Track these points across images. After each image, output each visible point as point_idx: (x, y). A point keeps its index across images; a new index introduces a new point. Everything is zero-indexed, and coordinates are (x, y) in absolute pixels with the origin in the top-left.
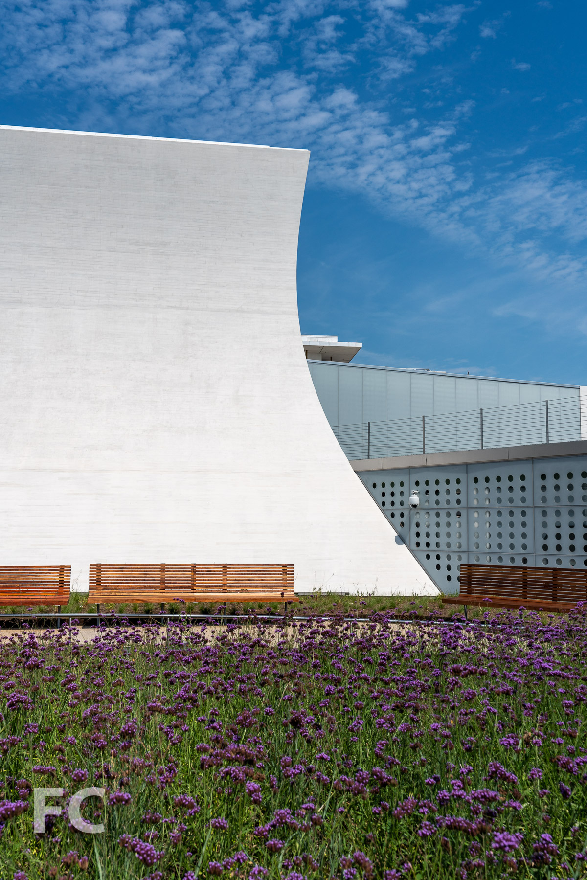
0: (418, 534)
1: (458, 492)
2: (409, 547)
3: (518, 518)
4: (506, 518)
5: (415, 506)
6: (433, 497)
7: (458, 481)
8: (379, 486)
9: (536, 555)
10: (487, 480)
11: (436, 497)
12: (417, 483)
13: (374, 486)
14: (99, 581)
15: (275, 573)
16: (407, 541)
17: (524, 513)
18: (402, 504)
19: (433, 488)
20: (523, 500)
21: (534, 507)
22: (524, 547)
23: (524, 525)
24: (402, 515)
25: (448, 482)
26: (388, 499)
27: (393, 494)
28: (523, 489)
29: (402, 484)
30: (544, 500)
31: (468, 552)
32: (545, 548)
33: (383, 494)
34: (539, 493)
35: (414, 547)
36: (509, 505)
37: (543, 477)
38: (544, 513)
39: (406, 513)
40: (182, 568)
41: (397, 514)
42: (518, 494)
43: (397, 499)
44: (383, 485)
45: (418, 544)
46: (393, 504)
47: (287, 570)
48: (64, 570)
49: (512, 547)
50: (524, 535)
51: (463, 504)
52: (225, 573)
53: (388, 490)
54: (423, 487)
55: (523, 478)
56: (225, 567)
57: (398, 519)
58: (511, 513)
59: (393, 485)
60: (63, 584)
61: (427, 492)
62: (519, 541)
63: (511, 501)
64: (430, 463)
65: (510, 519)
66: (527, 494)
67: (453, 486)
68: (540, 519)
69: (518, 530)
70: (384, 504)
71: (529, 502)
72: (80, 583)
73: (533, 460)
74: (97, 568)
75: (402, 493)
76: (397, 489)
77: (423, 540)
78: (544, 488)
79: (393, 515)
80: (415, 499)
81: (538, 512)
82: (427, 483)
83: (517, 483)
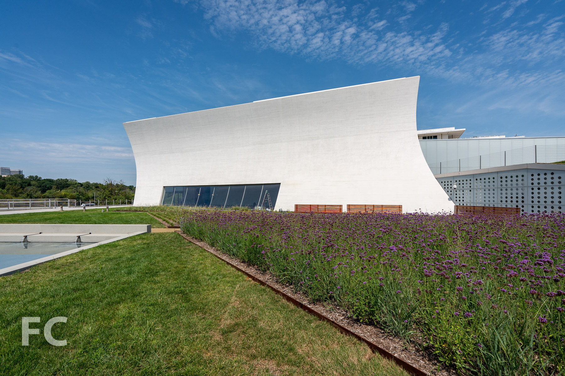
0: (456, 197)
1: (470, 184)
2: (453, 202)
3: (491, 192)
4: (487, 192)
5: (455, 188)
6: (462, 185)
7: (470, 180)
8: (443, 182)
9: (498, 204)
10: (481, 179)
11: (463, 185)
12: (456, 181)
13: (442, 182)
14: (349, 209)
15: (397, 207)
16: (453, 199)
17: (494, 190)
18: (451, 188)
19: (461, 182)
20: (494, 186)
21: (498, 188)
22: (494, 201)
23: (494, 194)
24: (451, 191)
25: (467, 180)
26: (446, 186)
27: (448, 185)
28: (494, 182)
29: (451, 182)
30: (502, 185)
31: (474, 203)
32: (501, 201)
33: (445, 185)
34: (500, 183)
35: (455, 201)
36: (488, 187)
37: (501, 178)
38: (501, 190)
39: (452, 191)
40: (370, 206)
41: (449, 191)
42: (492, 184)
43: (449, 186)
44: (445, 182)
45: (456, 200)
46: (448, 188)
47: (400, 207)
48: (341, 206)
49: (489, 201)
50: (494, 197)
51: (472, 187)
52: (382, 207)
53: (446, 184)
54: (458, 182)
55: (494, 178)
56: (382, 206)
57: (450, 193)
58: (489, 190)
59: (448, 182)
60: (341, 209)
61: (460, 184)
62: (492, 199)
63: (489, 186)
64: (460, 175)
65: (489, 192)
66: (495, 184)
67: (469, 182)
68: (500, 192)
69: (492, 195)
70: (445, 188)
71: (496, 186)
72: (345, 210)
73: (497, 172)
74: (349, 206)
75: (451, 185)
76: (449, 183)
77: (458, 199)
78: (501, 181)
79: (448, 191)
80: (455, 186)
81: (499, 190)
82: (460, 181)
83: (492, 180)
